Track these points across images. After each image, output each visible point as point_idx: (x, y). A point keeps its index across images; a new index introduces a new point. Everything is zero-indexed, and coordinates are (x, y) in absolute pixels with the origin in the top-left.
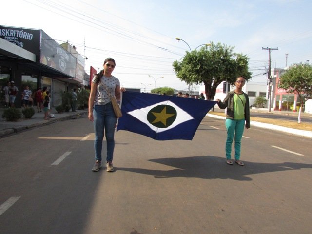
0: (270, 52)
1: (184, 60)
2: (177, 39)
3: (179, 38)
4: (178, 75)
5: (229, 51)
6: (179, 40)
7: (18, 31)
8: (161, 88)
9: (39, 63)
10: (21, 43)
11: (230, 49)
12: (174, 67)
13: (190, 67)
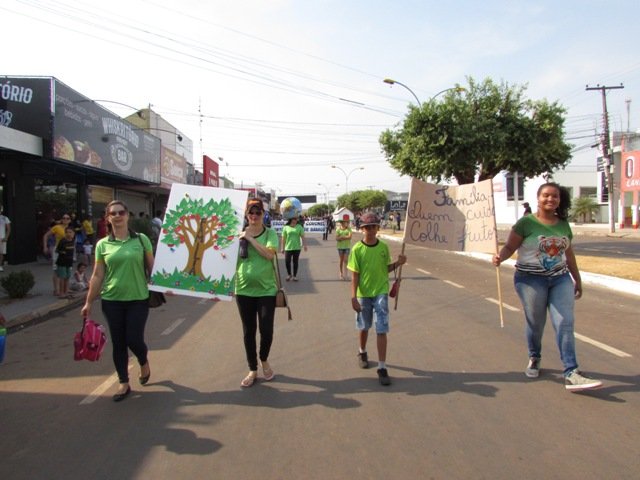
0: (604, 94)
1: (405, 127)
2: (386, 81)
3: (392, 79)
4: (393, 163)
5: (512, 97)
6: (392, 83)
8: (359, 192)
9: (53, 158)
10: (7, 113)
11: (517, 90)
12: (382, 146)
13: (420, 141)
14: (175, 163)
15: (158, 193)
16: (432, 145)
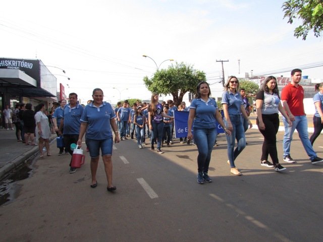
0: (222, 64)
1: (155, 77)
3: (146, 55)
5: (190, 68)
7: (19, 62)
9: (40, 88)
11: (191, 66)
12: (144, 82)
13: (161, 82)
16: (165, 84)
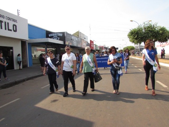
2: (131, 21)
4: (130, 40)
6: (132, 21)
7: (57, 34)
9: (65, 44)
10: (59, 38)
11: (155, 24)
12: (128, 37)
14: (84, 42)
15: (81, 49)
